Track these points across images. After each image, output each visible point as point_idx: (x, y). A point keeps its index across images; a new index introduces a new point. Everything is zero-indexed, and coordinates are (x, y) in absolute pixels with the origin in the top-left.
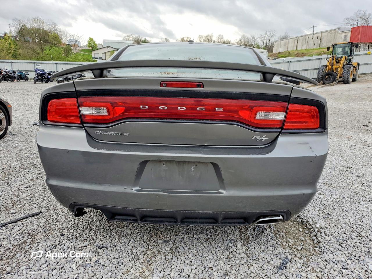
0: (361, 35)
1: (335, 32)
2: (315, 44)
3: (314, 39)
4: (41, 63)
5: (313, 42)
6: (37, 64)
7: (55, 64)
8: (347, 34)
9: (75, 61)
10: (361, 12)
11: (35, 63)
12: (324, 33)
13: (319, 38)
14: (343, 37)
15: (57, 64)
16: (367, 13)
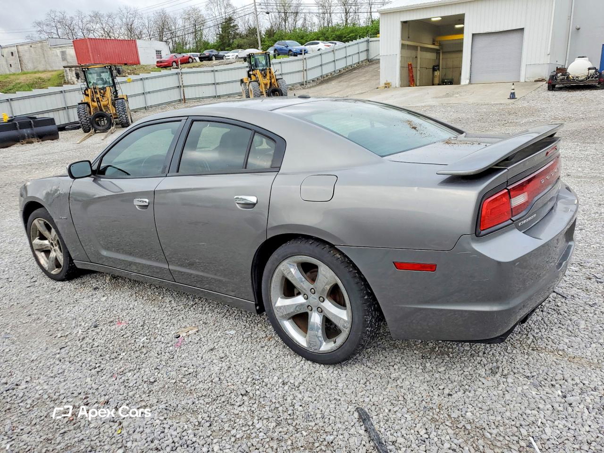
0: (92, 53)
1: (42, 46)
2: (11, 65)
3: (5, 56)
5: (6, 61)
8: (64, 50)
10: (58, 14)
12: (21, 47)
13: (16, 54)
14: (58, 54)
16: (68, 17)
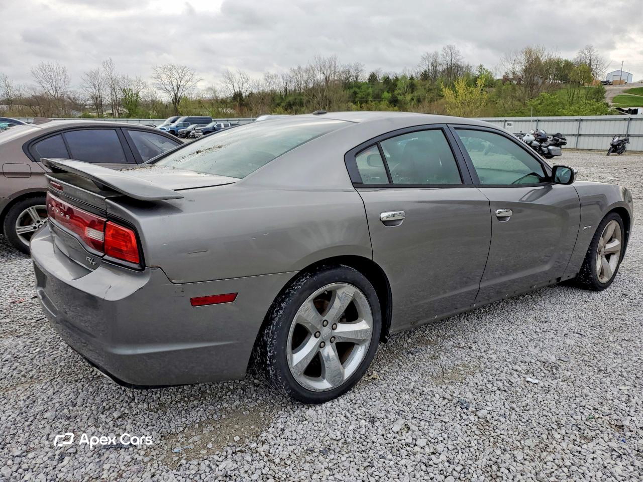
4: (515, 121)
6: (509, 122)
7: (536, 121)
9: (573, 115)
11: (506, 121)
15: (539, 121)
